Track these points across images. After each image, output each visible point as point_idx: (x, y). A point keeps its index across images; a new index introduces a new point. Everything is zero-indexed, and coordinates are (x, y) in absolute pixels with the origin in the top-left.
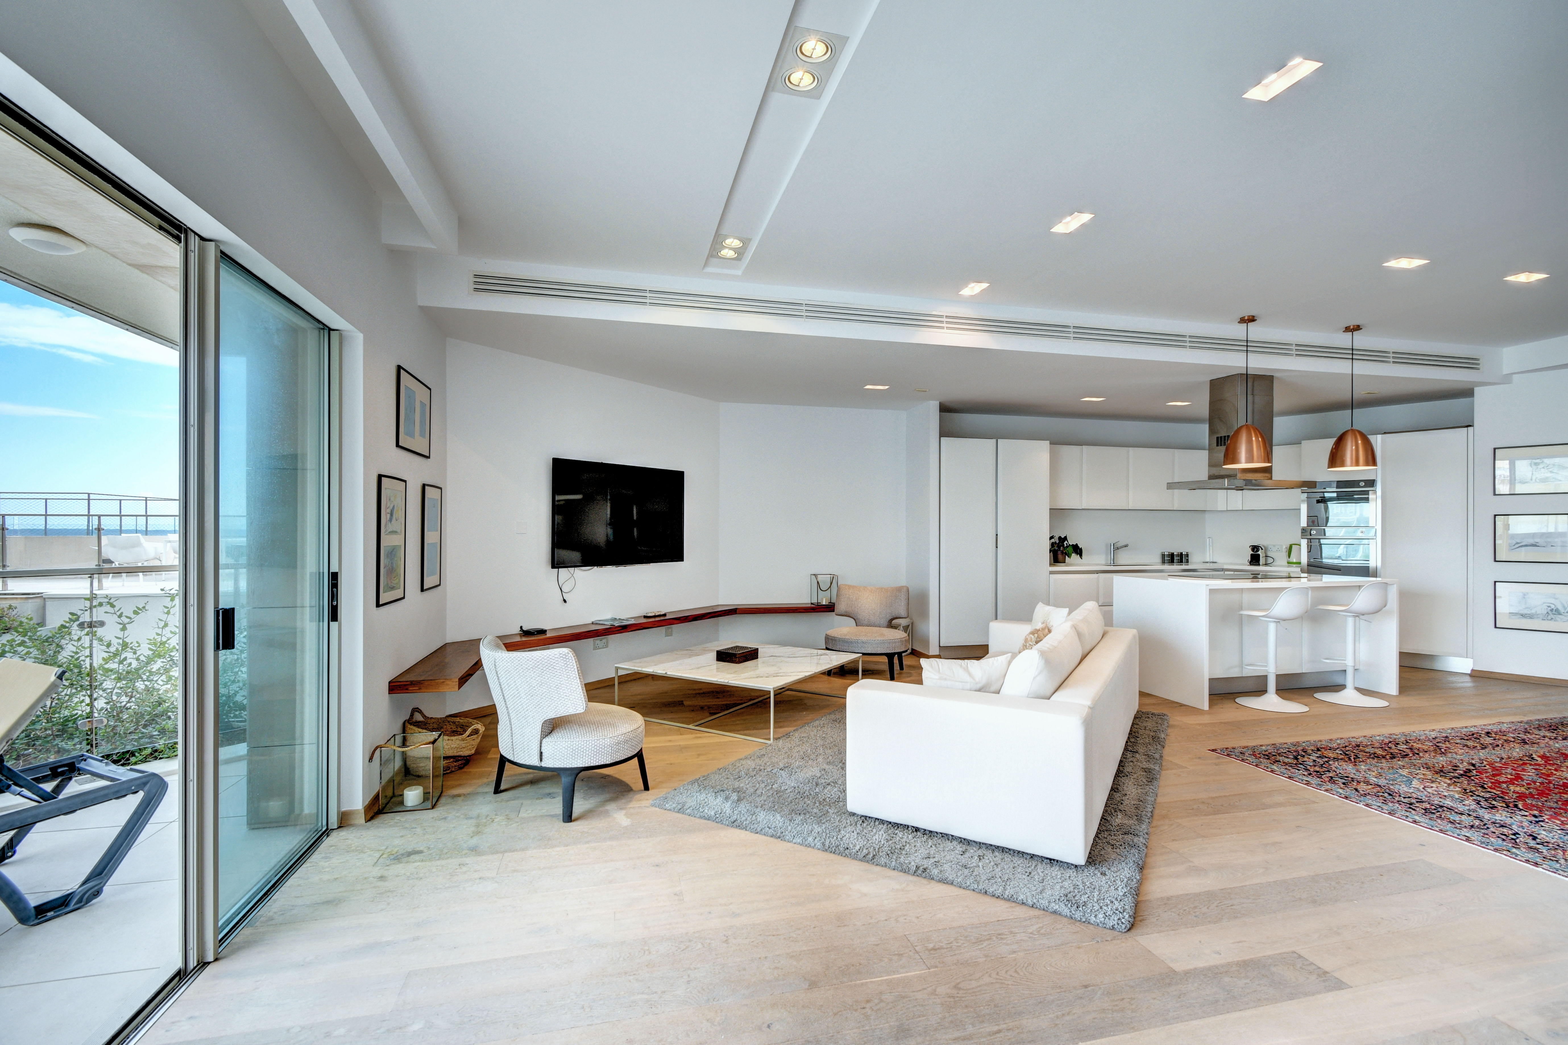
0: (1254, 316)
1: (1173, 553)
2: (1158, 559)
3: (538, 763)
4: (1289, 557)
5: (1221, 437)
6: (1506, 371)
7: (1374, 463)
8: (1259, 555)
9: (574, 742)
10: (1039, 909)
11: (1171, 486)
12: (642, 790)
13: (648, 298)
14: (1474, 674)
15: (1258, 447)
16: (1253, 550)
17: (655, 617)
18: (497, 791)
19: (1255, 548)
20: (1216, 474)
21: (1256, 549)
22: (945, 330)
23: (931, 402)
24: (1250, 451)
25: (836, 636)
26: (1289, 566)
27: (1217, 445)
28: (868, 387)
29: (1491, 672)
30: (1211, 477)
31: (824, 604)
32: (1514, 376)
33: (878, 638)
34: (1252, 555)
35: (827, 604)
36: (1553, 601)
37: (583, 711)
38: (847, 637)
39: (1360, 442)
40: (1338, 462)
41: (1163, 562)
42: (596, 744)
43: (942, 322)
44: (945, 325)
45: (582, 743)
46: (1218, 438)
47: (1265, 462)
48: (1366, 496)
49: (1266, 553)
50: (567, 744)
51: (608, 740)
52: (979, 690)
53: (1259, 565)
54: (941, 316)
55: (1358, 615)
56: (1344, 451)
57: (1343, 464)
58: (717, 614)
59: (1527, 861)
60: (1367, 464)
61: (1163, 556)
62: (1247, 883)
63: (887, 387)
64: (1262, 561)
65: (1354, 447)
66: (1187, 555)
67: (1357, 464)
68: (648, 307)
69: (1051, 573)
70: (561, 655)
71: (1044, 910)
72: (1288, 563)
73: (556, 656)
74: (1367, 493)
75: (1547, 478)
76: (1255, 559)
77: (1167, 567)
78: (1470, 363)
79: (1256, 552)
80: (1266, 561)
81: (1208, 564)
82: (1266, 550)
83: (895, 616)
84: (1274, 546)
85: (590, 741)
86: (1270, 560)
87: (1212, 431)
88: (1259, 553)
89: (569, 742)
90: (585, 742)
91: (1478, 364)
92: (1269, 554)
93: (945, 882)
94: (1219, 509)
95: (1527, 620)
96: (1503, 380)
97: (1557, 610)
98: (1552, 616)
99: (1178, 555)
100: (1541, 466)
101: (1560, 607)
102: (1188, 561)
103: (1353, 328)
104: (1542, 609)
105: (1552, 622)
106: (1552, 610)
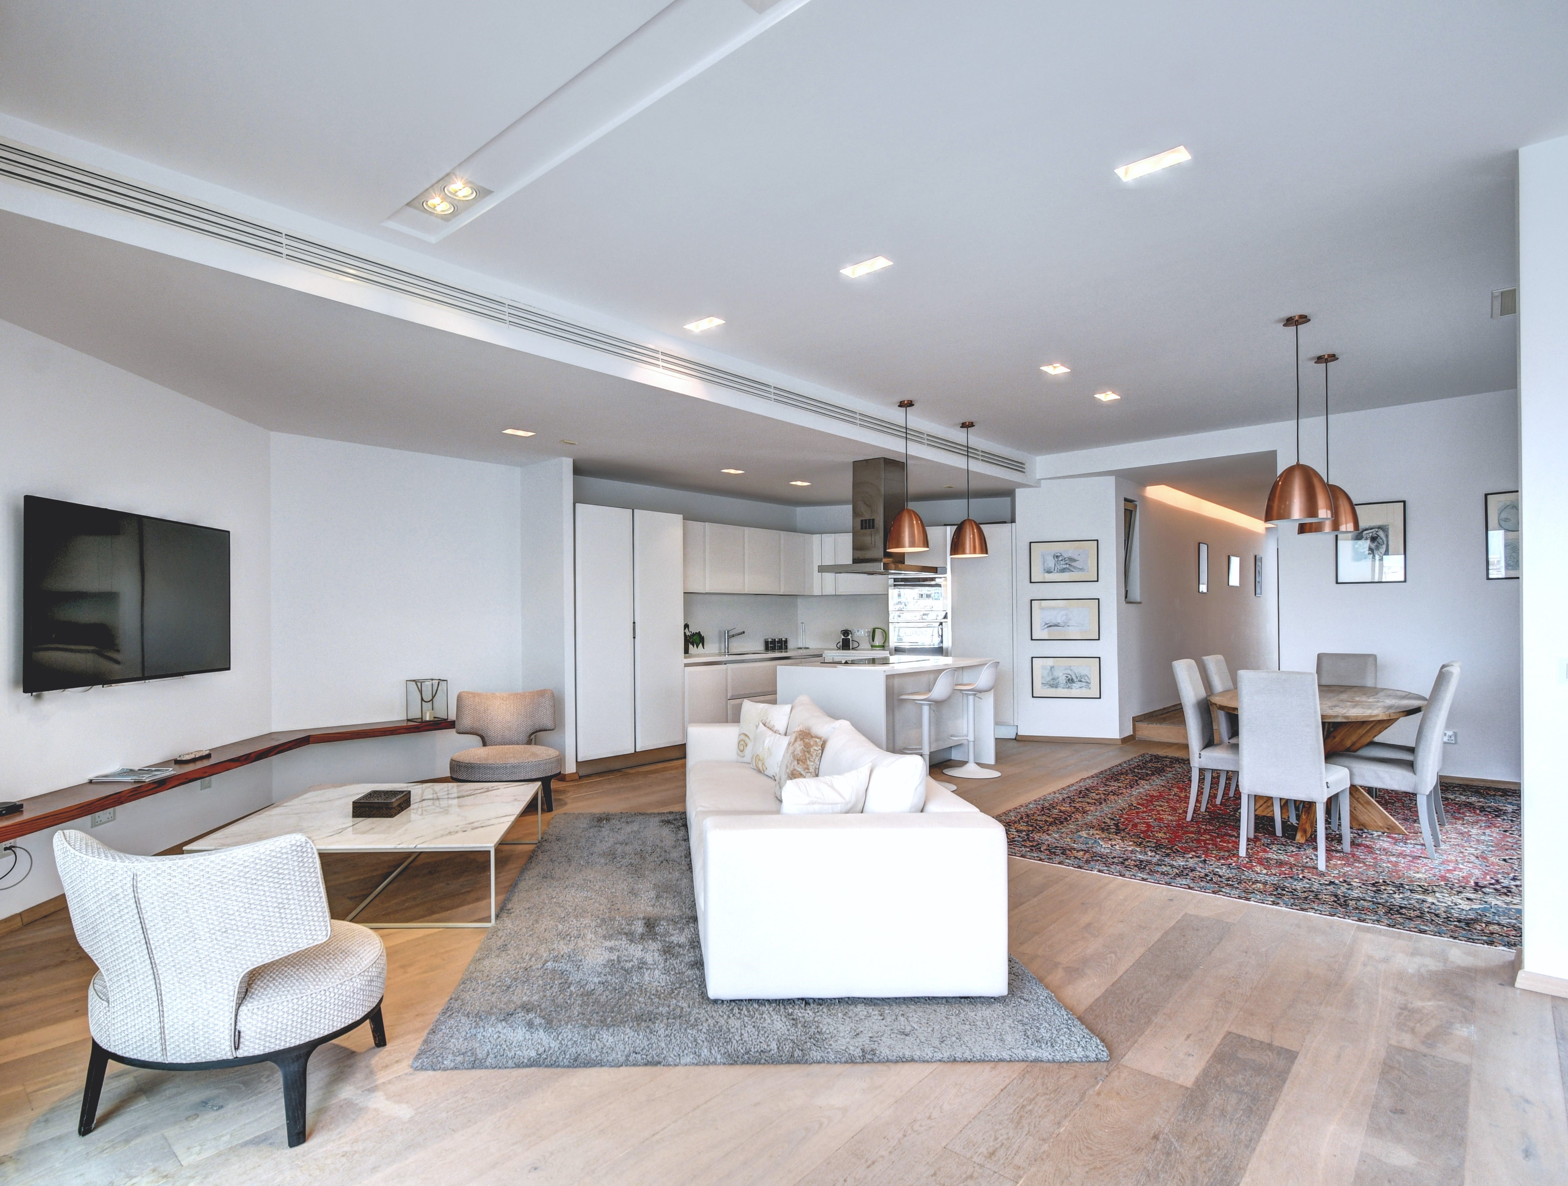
0: (911, 401)
1: (775, 640)
2: (763, 646)
3: (229, 1054)
4: (873, 641)
5: (866, 520)
6: (1038, 477)
7: (986, 551)
8: (849, 639)
9: (305, 998)
10: (1018, 1061)
12: (374, 1048)
13: (284, 245)
14: (1018, 738)
15: (919, 532)
16: (844, 634)
17: (194, 760)
18: (86, 1127)
19: (846, 633)
20: (861, 558)
22: (661, 370)
23: (564, 459)
24: (912, 535)
25: (472, 761)
26: (872, 650)
27: (862, 528)
28: (509, 431)
29: (1030, 736)
30: (856, 561)
31: (428, 719)
32: (1042, 481)
33: (531, 759)
34: (841, 639)
35: (432, 719)
36: (1069, 672)
37: (325, 939)
38: (490, 762)
39: (975, 529)
41: (767, 650)
42: (340, 992)
43: (657, 359)
44: (660, 363)
45: (319, 997)
46: (862, 521)
47: (924, 547)
49: (854, 637)
50: (290, 1005)
51: (358, 980)
52: (847, 812)
53: (849, 649)
54: (657, 352)
55: (976, 693)
56: (963, 539)
57: (964, 553)
58: (286, 746)
59: (1240, 898)
61: (766, 643)
62: (1120, 973)
63: (530, 434)
64: (851, 645)
66: (786, 641)
67: (975, 552)
68: (284, 260)
70: (294, 848)
71: (1023, 1061)
72: (872, 646)
73: (284, 851)
75: (1064, 569)
76: (845, 644)
78: (1018, 466)
79: (846, 636)
80: (853, 645)
81: (801, 651)
82: (854, 634)
83: (539, 729)
84: (858, 629)
85: (331, 989)
86: (856, 645)
87: (856, 513)
88: (849, 637)
89: (295, 1001)
90: (323, 992)
91: (1024, 468)
92: (857, 638)
93: (904, 1060)
94: (815, 594)
95: (1054, 690)
96: (1037, 484)
97: (1072, 680)
98: (1069, 685)
99: (778, 642)
100: (1060, 559)
101: (1074, 678)
102: (786, 648)
103: (967, 425)
104: (1062, 679)
105: (1069, 690)
106: (1069, 680)
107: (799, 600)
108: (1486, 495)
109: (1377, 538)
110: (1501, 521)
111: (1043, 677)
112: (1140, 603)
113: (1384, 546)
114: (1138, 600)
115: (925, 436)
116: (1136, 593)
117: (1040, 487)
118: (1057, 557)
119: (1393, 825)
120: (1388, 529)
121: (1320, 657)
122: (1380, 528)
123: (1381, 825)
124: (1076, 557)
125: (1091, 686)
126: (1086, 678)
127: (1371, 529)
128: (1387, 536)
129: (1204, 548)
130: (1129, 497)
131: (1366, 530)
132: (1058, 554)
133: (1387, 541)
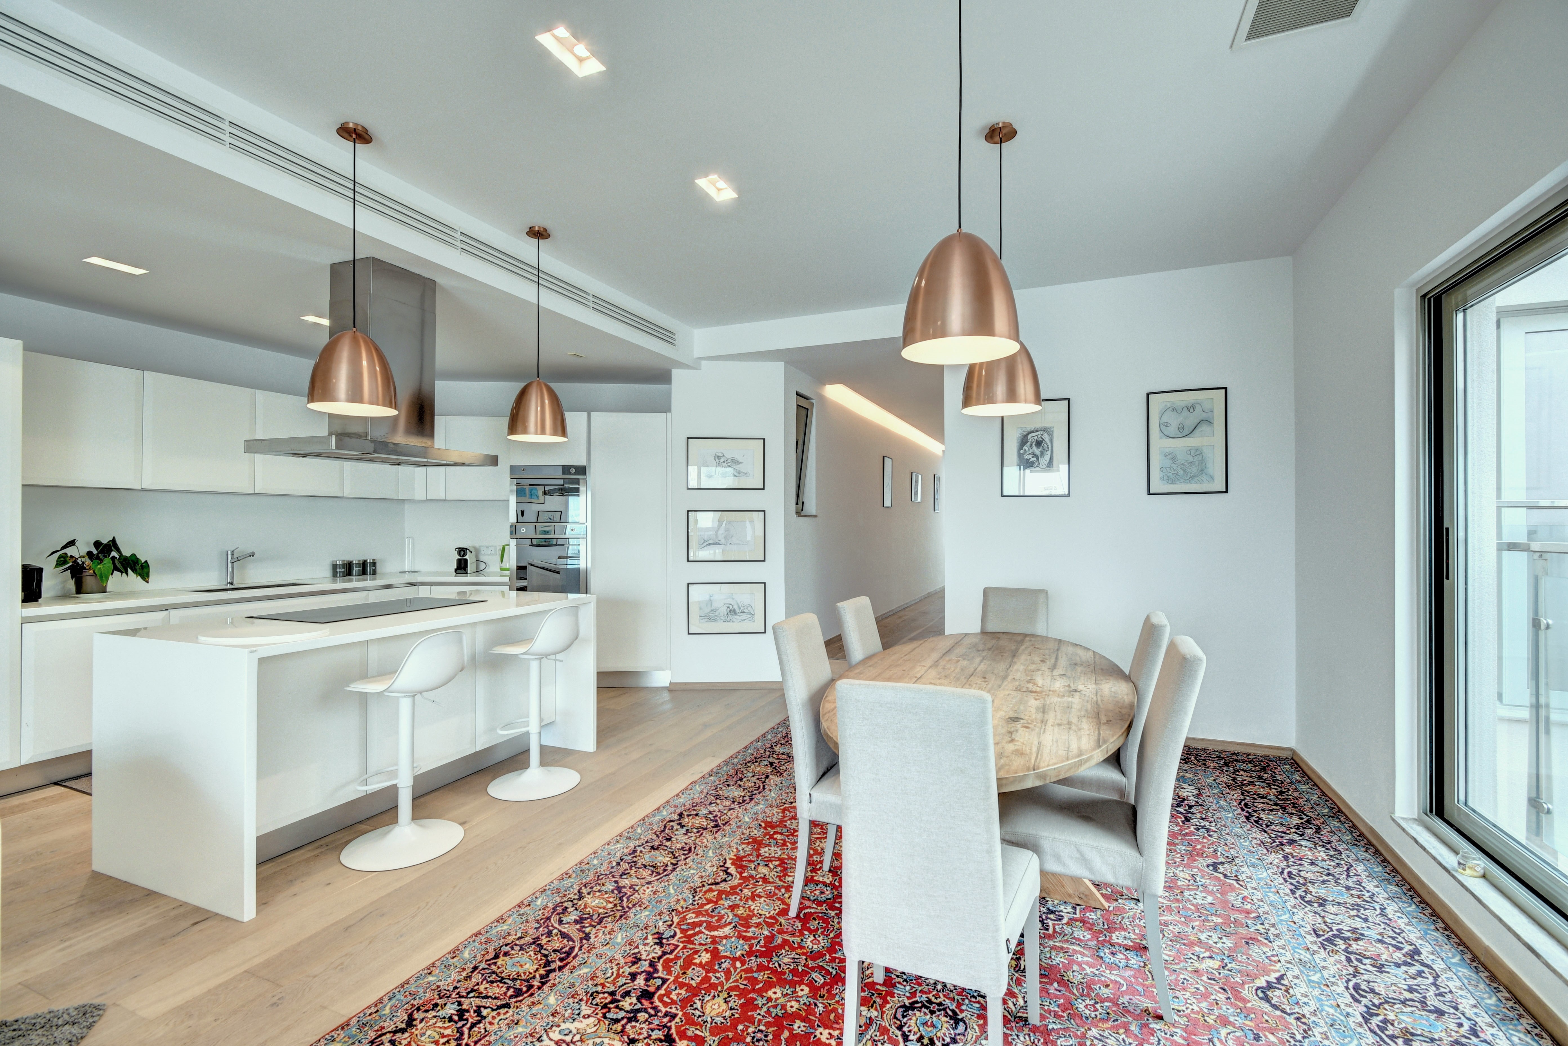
0: (365, 130)
1: (351, 562)
2: (328, 573)
4: (502, 561)
6: (697, 354)
7: (564, 433)
8: (466, 560)
11: (253, 446)
14: (672, 688)
16: (459, 553)
19: (462, 551)
21: (462, 553)
26: (499, 574)
29: (686, 683)
32: (704, 360)
34: (458, 560)
36: (731, 602)
39: (547, 401)
40: (520, 427)
41: (335, 575)
48: (576, 486)
49: (477, 556)
53: (468, 573)
55: (542, 657)
56: (527, 410)
57: (525, 431)
60: (555, 433)
61: (335, 566)
64: (471, 567)
65: (539, 408)
66: (374, 564)
67: (543, 432)
69: (25, 621)
72: (499, 569)
74: (577, 482)
76: (462, 566)
77: (340, 585)
78: (667, 336)
79: (463, 556)
80: (477, 566)
81: (405, 577)
82: (477, 551)
84: (488, 547)
86: (482, 567)
88: (468, 556)
91: (674, 340)
92: (482, 558)
94: (417, 498)
95: (713, 624)
96: (694, 365)
97: (734, 610)
98: (730, 617)
99: (358, 565)
100: (722, 460)
101: (736, 608)
102: (374, 572)
103: (539, 234)
104: (723, 610)
105: (730, 624)
106: (730, 611)
107: (407, 506)
108: (1148, 394)
109: (1042, 442)
110: (1162, 426)
111: (700, 609)
112: (816, 516)
113: (1049, 453)
114: (814, 513)
115: (458, 235)
116: (811, 506)
117: (700, 369)
118: (719, 457)
119: (1087, 893)
120: (1053, 432)
121: (987, 591)
122: (1044, 430)
123: (1070, 891)
124: (740, 459)
125: (756, 617)
126: (749, 608)
127: (1037, 431)
128: (1051, 441)
129: (888, 462)
130: (803, 392)
131: (1031, 432)
132: (720, 455)
133: (1052, 447)
